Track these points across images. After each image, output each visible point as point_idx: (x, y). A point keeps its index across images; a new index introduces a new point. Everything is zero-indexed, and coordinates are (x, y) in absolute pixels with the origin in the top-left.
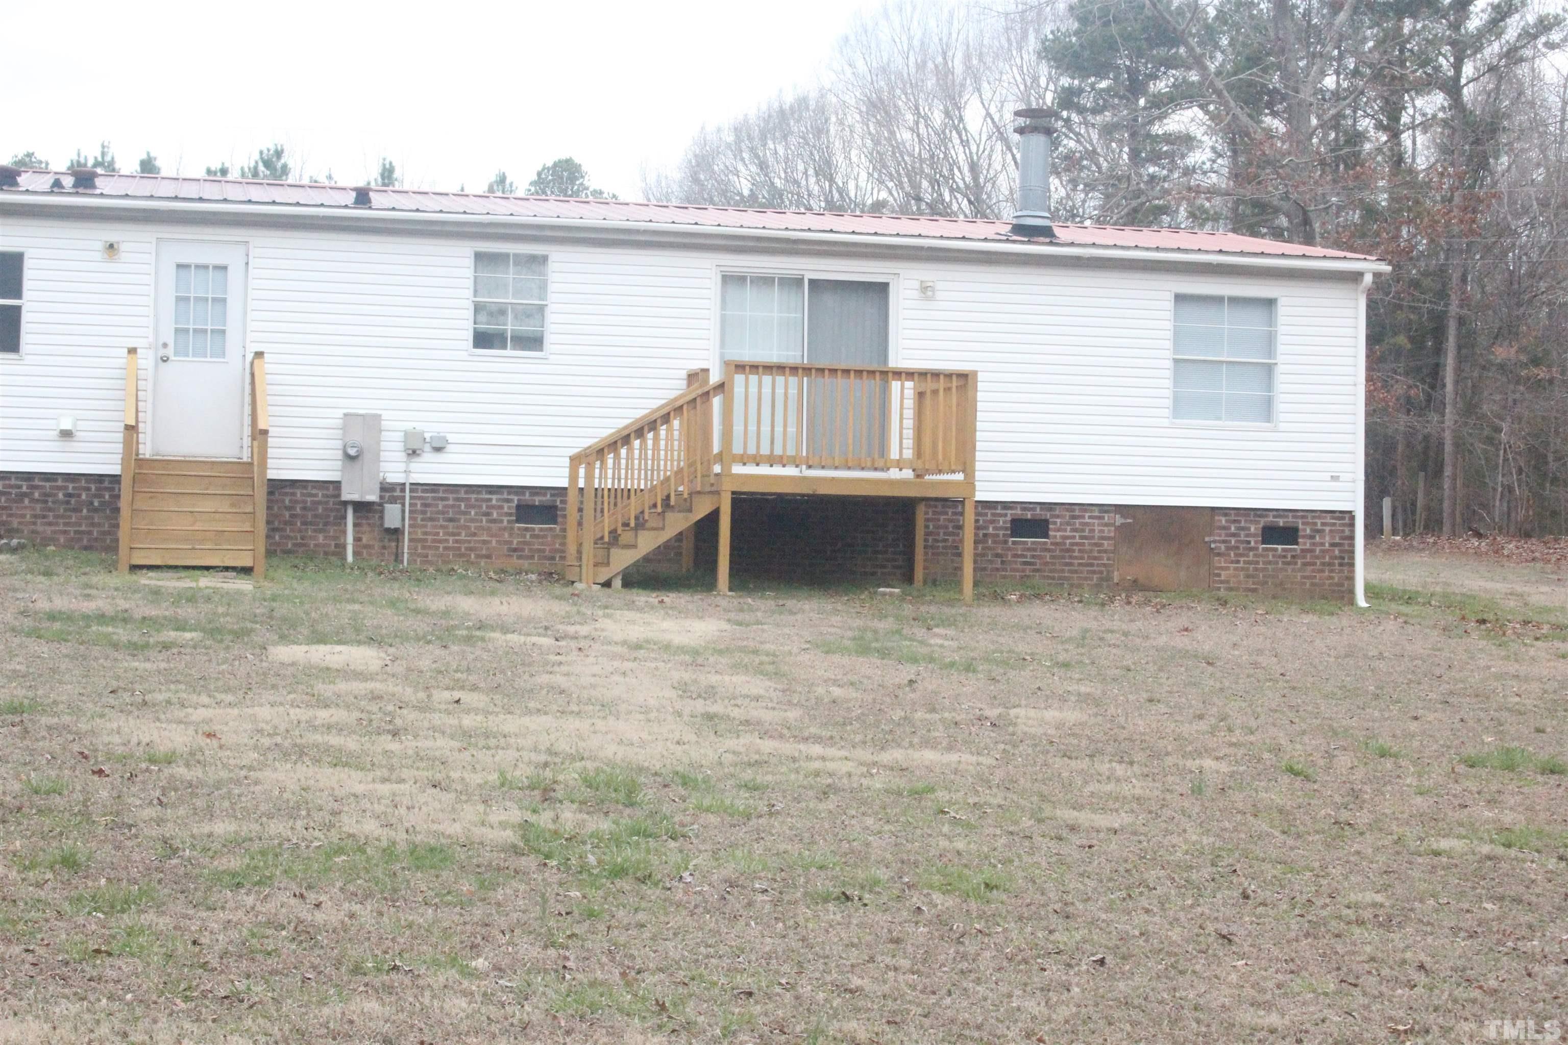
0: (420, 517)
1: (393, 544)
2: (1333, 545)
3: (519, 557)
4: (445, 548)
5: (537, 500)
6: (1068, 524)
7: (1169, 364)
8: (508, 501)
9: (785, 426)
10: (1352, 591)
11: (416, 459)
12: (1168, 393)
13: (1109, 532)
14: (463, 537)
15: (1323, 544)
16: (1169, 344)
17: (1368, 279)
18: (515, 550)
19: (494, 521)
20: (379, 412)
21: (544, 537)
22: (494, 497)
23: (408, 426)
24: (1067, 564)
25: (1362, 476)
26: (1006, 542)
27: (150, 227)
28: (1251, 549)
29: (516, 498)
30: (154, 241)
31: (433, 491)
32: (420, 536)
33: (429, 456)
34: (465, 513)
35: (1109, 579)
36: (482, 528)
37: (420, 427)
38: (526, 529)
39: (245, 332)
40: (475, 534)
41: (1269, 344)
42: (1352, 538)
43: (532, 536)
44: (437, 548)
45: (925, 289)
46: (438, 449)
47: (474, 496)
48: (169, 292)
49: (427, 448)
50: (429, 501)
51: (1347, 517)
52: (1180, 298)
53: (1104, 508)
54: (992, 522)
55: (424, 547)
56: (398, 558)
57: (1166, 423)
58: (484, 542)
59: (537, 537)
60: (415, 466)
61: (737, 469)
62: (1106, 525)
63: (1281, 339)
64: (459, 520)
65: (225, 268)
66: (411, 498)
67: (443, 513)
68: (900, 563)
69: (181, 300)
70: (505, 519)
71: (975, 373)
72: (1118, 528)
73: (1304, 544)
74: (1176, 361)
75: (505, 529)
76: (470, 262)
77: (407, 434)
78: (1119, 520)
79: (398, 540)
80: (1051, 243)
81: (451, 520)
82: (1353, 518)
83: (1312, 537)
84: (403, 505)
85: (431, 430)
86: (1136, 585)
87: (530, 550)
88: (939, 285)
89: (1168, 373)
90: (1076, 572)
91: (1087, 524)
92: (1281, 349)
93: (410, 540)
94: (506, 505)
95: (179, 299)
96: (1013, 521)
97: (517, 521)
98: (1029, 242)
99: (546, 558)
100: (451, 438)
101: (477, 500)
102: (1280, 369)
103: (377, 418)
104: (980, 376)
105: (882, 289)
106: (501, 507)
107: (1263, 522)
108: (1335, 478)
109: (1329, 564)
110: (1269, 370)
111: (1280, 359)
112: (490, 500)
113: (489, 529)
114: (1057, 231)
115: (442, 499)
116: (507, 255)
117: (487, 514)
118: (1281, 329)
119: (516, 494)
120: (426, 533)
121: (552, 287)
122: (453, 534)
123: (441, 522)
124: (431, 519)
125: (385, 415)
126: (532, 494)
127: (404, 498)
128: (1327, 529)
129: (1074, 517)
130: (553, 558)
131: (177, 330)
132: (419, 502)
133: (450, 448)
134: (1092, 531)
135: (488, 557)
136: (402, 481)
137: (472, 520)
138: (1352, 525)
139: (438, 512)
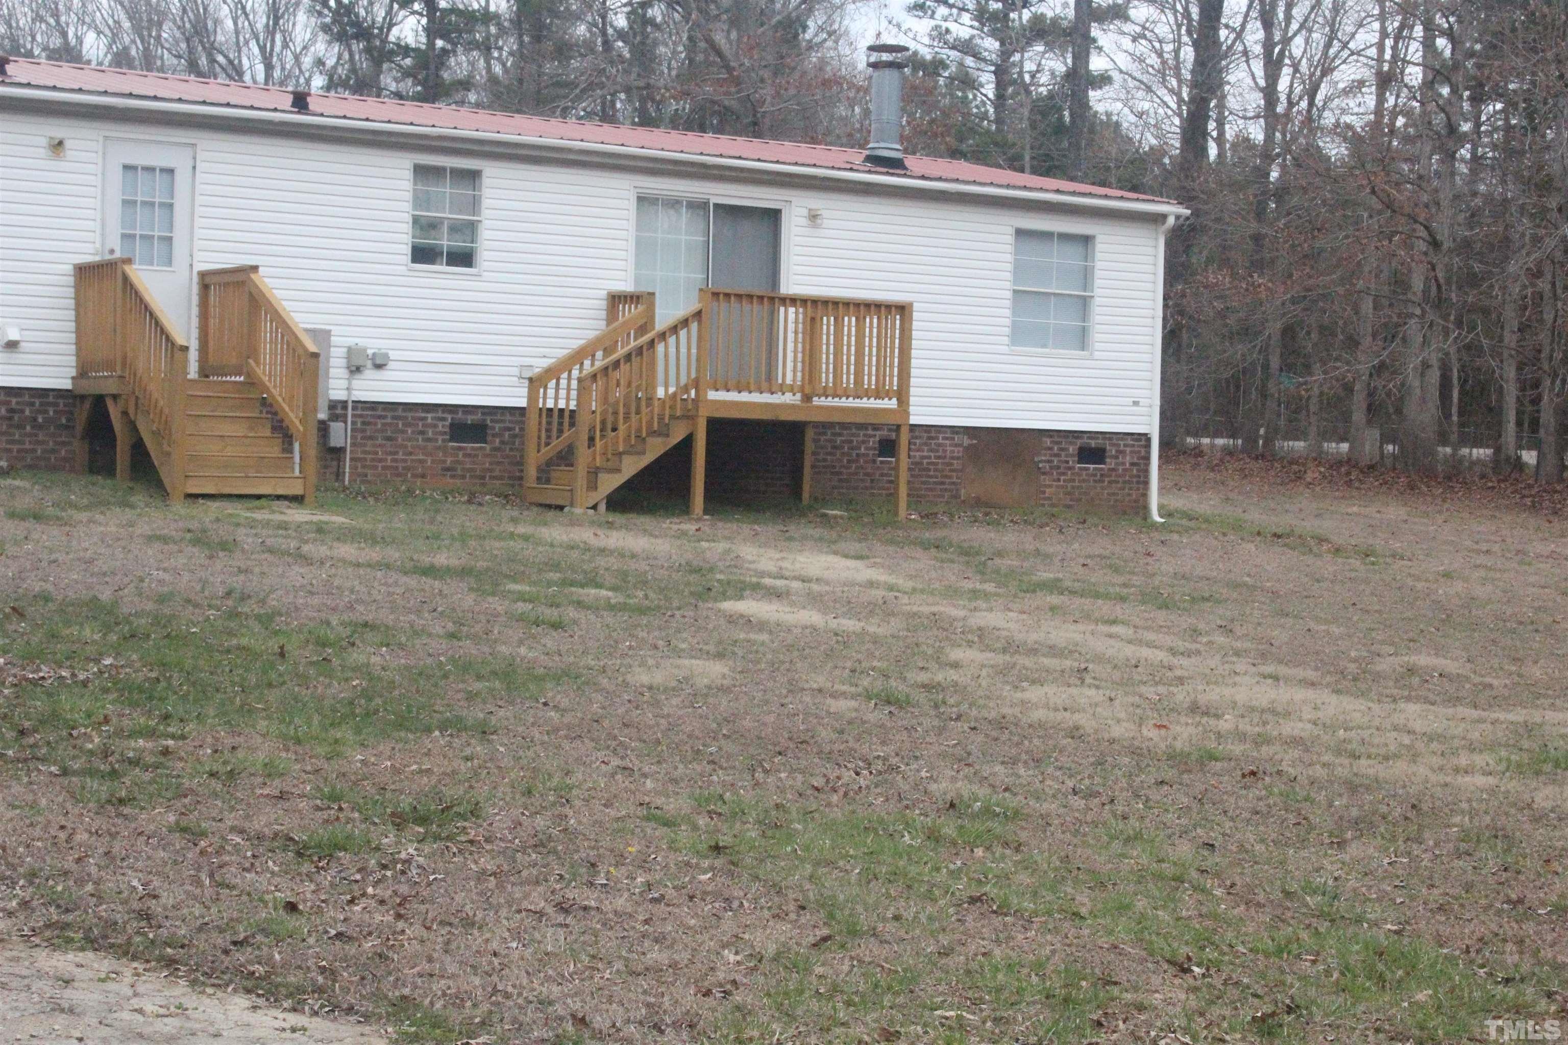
0: (359, 436)
1: (335, 463)
2: (1132, 464)
3: (453, 477)
4: (384, 468)
5: (470, 419)
6: (926, 444)
7: (1009, 294)
8: (444, 419)
9: (689, 349)
10: (1146, 508)
11: (357, 376)
12: (1007, 322)
13: (959, 453)
14: (400, 456)
15: (1123, 464)
16: (1009, 276)
17: (1171, 221)
18: (448, 469)
19: (429, 440)
20: (328, 327)
21: (476, 456)
22: (429, 415)
23: (351, 342)
24: (924, 483)
25: (1157, 402)
26: (874, 461)
27: (96, 124)
28: (1070, 468)
29: (449, 417)
30: (101, 139)
31: (373, 409)
32: (360, 456)
33: (369, 373)
34: (403, 432)
35: (956, 497)
36: (418, 447)
37: (362, 342)
38: (460, 448)
39: (192, 240)
40: (411, 454)
41: (1086, 276)
42: (1147, 458)
43: (465, 455)
44: (376, 467)
45: (813, 217)
46: (379, 367)
47: (410, 415)
48: (115, 195)
49: (369, 364)
50: (369, 419)
51: (1145, 438)
52: (1020, 233)
53: (954, 429)
54: (863, 442)
55: (364, 467)
56: (339, 475)
57: (1005, 349)
58: (421, 461)
59: (469, 455)
60: (357, 383)
61: (712, 395)
62: (956, 445)
63: (1098, 273)
64: (396, 439)
65: (171, 171)
66: (353, 416)
67: (382, 431)
68: (787, 482)
69: (128, 204)
70: (440, 438)
71: (911, 305)
72: (968, 449)
73: (1110, 463)
74: (1015, 291)
75: (439, 448)
76: (409, 174)
77: (350, 349)
78: (966, 442)
79: (339, 460)
80: (905, 176)
81: (389, 439)
82: (1148, 440)
83: (1117, 457)
84: (345, 422)
85: (373, 346)
86: (978, 503)
87: (463, 469)
88: (825, 213)
89: (1008, 303)
90: (931, 490)
91: (939, 445)
92: (1098, 282)
93: (352, 459)
94: (440, 424)
95: (125, 202)
96: (880, 442)
97: (451, 440)
98: (888, 174)
99: (476, 477)
100: (393, 355)
101: (413, 418)
102: (1097, 301)
103: (328, 333)
104: (916, 306)
105: (773, 216)
106: (435, 426)
107: (1079, 442)
108: (1136, 403)
109: (1129, 482)
110: (1084, 303)
111: (1097, 292)
112: (425, 419)
113: (425, 448)
114: (907, 163)
115: (380, 417)
116: (444, 169)
117: (422, 433)
118: (1099, 265)
119: (450, 412)
120: (365, 452)
121: (486, 202)
122: (391, 453)
123: (380, 441)
124: (371, 438)
125: (335, 330)
126: (465, 413)
127: (346, 416)
128: (1128, 450)
129: (930, 438)
130: (483, 478)
131: (124, 236)
132: (359, 421)
133: (391, 365)
134: (945, 451)
135: (423, 476)
136: (344, 398)
137: (410, 440)
138: (1148, 446)
139: (377, 431)
